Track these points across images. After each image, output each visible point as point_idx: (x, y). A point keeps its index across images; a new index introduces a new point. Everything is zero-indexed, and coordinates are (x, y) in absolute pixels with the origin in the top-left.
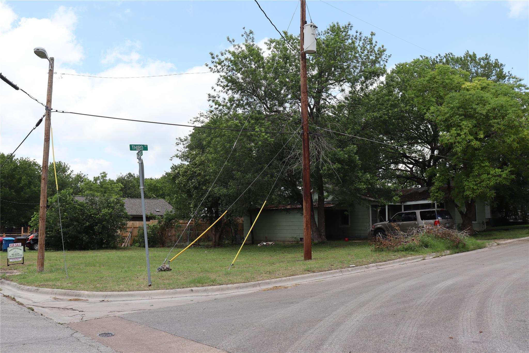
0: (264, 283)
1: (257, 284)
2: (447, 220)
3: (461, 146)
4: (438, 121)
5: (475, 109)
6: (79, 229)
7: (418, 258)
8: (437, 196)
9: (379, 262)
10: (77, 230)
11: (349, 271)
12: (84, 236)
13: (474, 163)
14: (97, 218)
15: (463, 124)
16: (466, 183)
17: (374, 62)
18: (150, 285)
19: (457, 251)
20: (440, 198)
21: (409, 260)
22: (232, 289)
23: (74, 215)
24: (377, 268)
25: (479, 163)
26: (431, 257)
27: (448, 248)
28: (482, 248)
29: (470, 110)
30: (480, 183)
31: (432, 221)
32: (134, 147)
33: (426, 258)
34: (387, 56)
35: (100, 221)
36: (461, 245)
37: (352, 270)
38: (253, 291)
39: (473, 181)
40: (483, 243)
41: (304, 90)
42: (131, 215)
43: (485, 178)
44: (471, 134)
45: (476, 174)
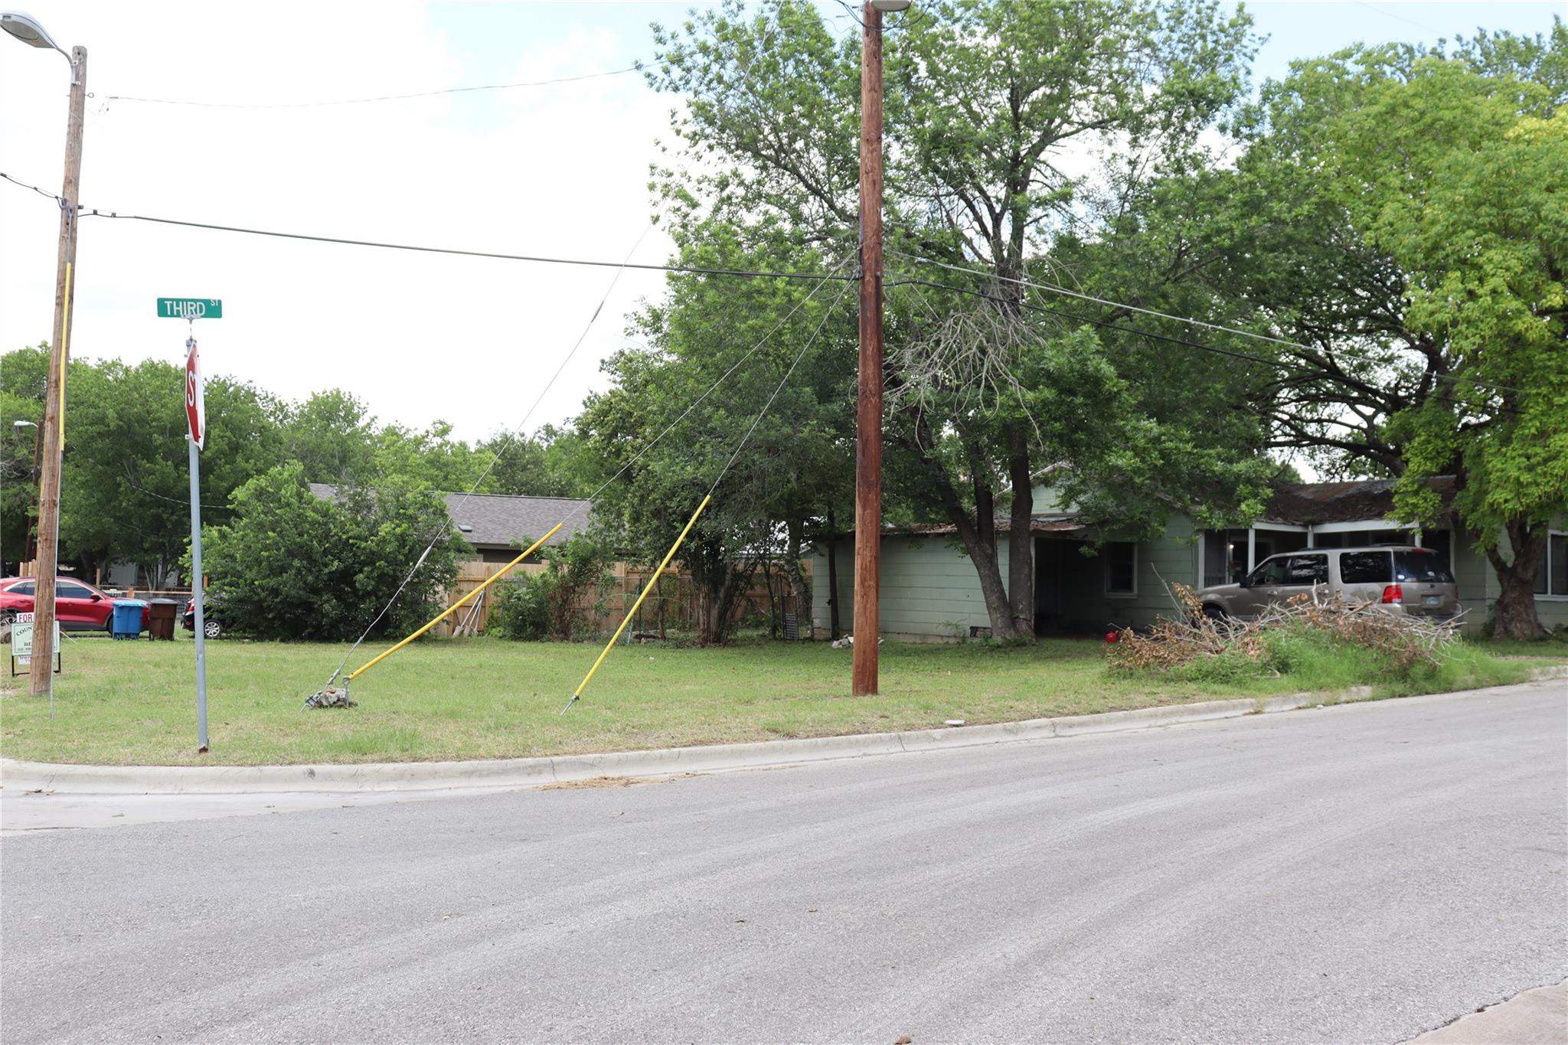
0: (572, 763)
1: (545, 765)
2: (1432, 586)
3: (1474, 335)
4: (1404, 251)
5: (1536, 208)
6: (310, 578)
7: (1234, 707)
8: (1415, 505)
9: (1067, 715)
10: (305, 582)
11: (935, 740)
12: (327, 601)
13: (1528, 395)
14: (364, 549)
15: (1490, 261)
16: (1494, 462)
17: (1208, 60)
18: (204, 750)
19: (1399, 688)
20: (1424, 512)
21: (1194, 712)
22: (447, 775)
23: (298, 540)
24: (1053, 734)
25: (1545, 396)
26: (1286, 707)
27: (1367, 679)
28: (1508, 684)
29: (1520, 210)
30: (1546, 461)
31: (1377, 587)
32: (172, 305)
33: (1267, 710)
34: (1256, 38)
35: (372, 558)
36: (1419, 670)
37: (945, 737)
38: (508, 789)
39: (1520, 456)
40: (1518, 668)
41: (869, 133)
42: (473, 544)
43: (1562, 447)
44: (1515, 290)
45: (1533, 430)
